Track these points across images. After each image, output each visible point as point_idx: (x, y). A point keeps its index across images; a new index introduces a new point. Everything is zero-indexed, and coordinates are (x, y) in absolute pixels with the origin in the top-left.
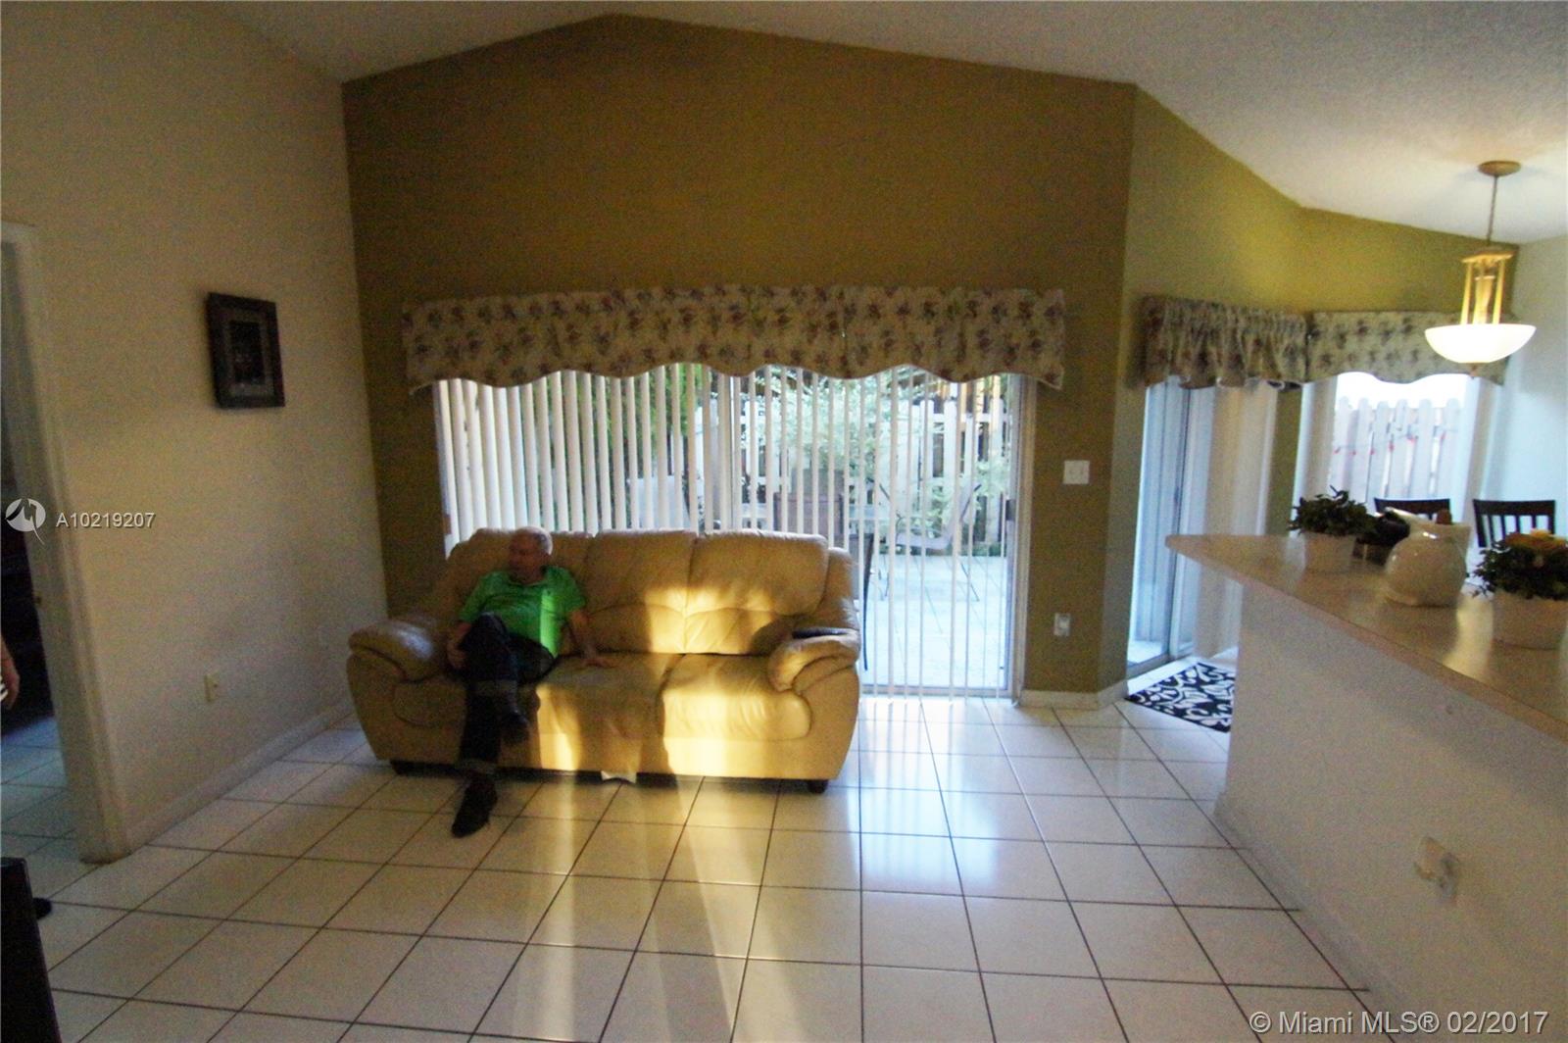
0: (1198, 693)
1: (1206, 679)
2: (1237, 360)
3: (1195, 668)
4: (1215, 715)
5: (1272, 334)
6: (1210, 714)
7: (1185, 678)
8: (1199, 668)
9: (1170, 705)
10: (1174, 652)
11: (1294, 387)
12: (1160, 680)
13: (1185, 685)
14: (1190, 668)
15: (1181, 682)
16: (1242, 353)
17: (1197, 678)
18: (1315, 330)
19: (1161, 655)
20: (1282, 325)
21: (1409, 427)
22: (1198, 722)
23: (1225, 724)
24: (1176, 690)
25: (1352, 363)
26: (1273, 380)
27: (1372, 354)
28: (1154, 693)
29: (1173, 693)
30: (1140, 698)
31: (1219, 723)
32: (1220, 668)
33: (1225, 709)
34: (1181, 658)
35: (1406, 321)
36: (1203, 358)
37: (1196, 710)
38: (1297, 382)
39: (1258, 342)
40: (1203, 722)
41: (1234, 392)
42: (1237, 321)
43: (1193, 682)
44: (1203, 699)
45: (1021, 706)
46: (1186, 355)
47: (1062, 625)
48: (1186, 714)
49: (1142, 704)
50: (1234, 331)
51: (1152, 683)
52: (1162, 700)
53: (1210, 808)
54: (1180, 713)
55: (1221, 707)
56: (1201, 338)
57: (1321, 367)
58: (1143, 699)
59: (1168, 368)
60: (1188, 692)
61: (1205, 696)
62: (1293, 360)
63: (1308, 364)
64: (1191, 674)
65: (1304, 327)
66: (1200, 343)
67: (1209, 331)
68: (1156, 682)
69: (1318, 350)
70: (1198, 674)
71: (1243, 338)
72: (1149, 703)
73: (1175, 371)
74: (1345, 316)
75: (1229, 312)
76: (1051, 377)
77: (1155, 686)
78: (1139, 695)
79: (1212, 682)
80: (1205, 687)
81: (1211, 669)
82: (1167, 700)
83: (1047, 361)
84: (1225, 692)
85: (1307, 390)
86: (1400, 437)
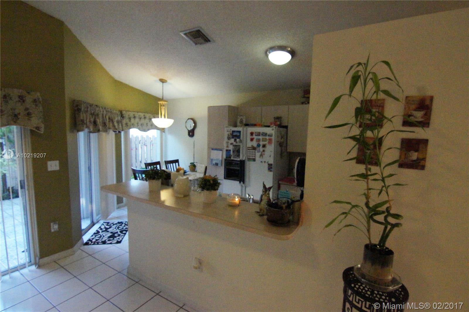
0: (107, 233)
1: (108, 227)
2: (104, 124)
3: (103, 224)
4: (115, 239)
5: (113, 116)
6: (114, 239)
7: (101, 229)
8: (104, 224)
9: (100, 241)
10: (95, 221)
11: (119, 132)
12: (93, 233)
13: (102, 232)
14: (102, 225)
15: (100, 231)
16: (106, 121)
17: (105, 228)
18: (123, 116)
19: (91, 223)
20: (115, 114)
21: (145, 143)
22: (111, 243)
23: (119, 240)
24: (100, 235)
25: (133, 126)
26: (114, 130)
27: (138, 124)
28: (93, 239)
29: (99, 236)
30: (89, 243)
31: (117, 241)
32: (111, 221)
33: (117, 235)
34: (98, 222)
35: (144, 115)
36: (95, 123)
37: (109, 239)
38: (120, 131)
39: (109, 118)
40: (113, 243)
41: (104, 134)
42: (103, 111)
43: (104, 229)
44: (109, 234)
45: (39, 266)
46: (90, 121)
47: (55, 227)
48: (106, 242)
49: (90, 245)
50: (103, 115)
51: (91, 235)
52: (97, 240)
53: (125, 272)
54: (104, 243)
55: (116, 235)
56: (94, 116)
57: (125, 126)
58: (90, 242)
59: (85, 126)
60: (104, 234)
61: (110, 233)
62: (118, 124)
63: (122, 126)
64: (103, 227)
65: (120, 115)
66: (94, 118)
67: (96, 114)
68: (92, 234)
69: (124, 122)
70: (105, 227)
71: (105, 117)
72: (93, 243)
73: (87, 127)
74: (130, 113)
75: (101, 108)
76: (38, 128)
77: (92, 236)
78: (88, 242)
79: (110, 227)
80: (108, 230)
81: (108, 223)
82: (98, 239)
83: (35, 121)
84: (115, 229)
85: (122, 133)
86: (143, 145)
